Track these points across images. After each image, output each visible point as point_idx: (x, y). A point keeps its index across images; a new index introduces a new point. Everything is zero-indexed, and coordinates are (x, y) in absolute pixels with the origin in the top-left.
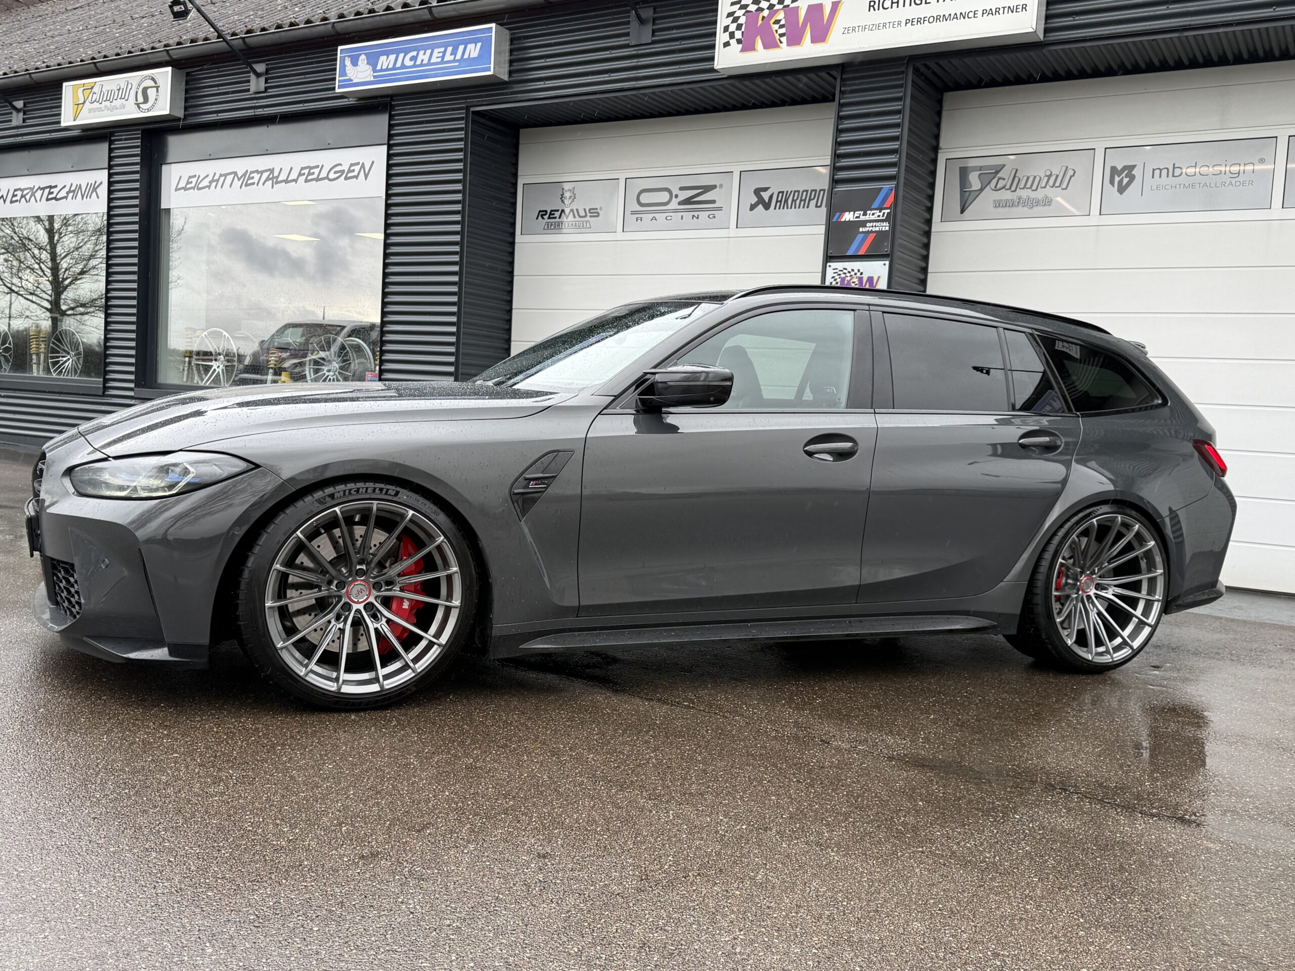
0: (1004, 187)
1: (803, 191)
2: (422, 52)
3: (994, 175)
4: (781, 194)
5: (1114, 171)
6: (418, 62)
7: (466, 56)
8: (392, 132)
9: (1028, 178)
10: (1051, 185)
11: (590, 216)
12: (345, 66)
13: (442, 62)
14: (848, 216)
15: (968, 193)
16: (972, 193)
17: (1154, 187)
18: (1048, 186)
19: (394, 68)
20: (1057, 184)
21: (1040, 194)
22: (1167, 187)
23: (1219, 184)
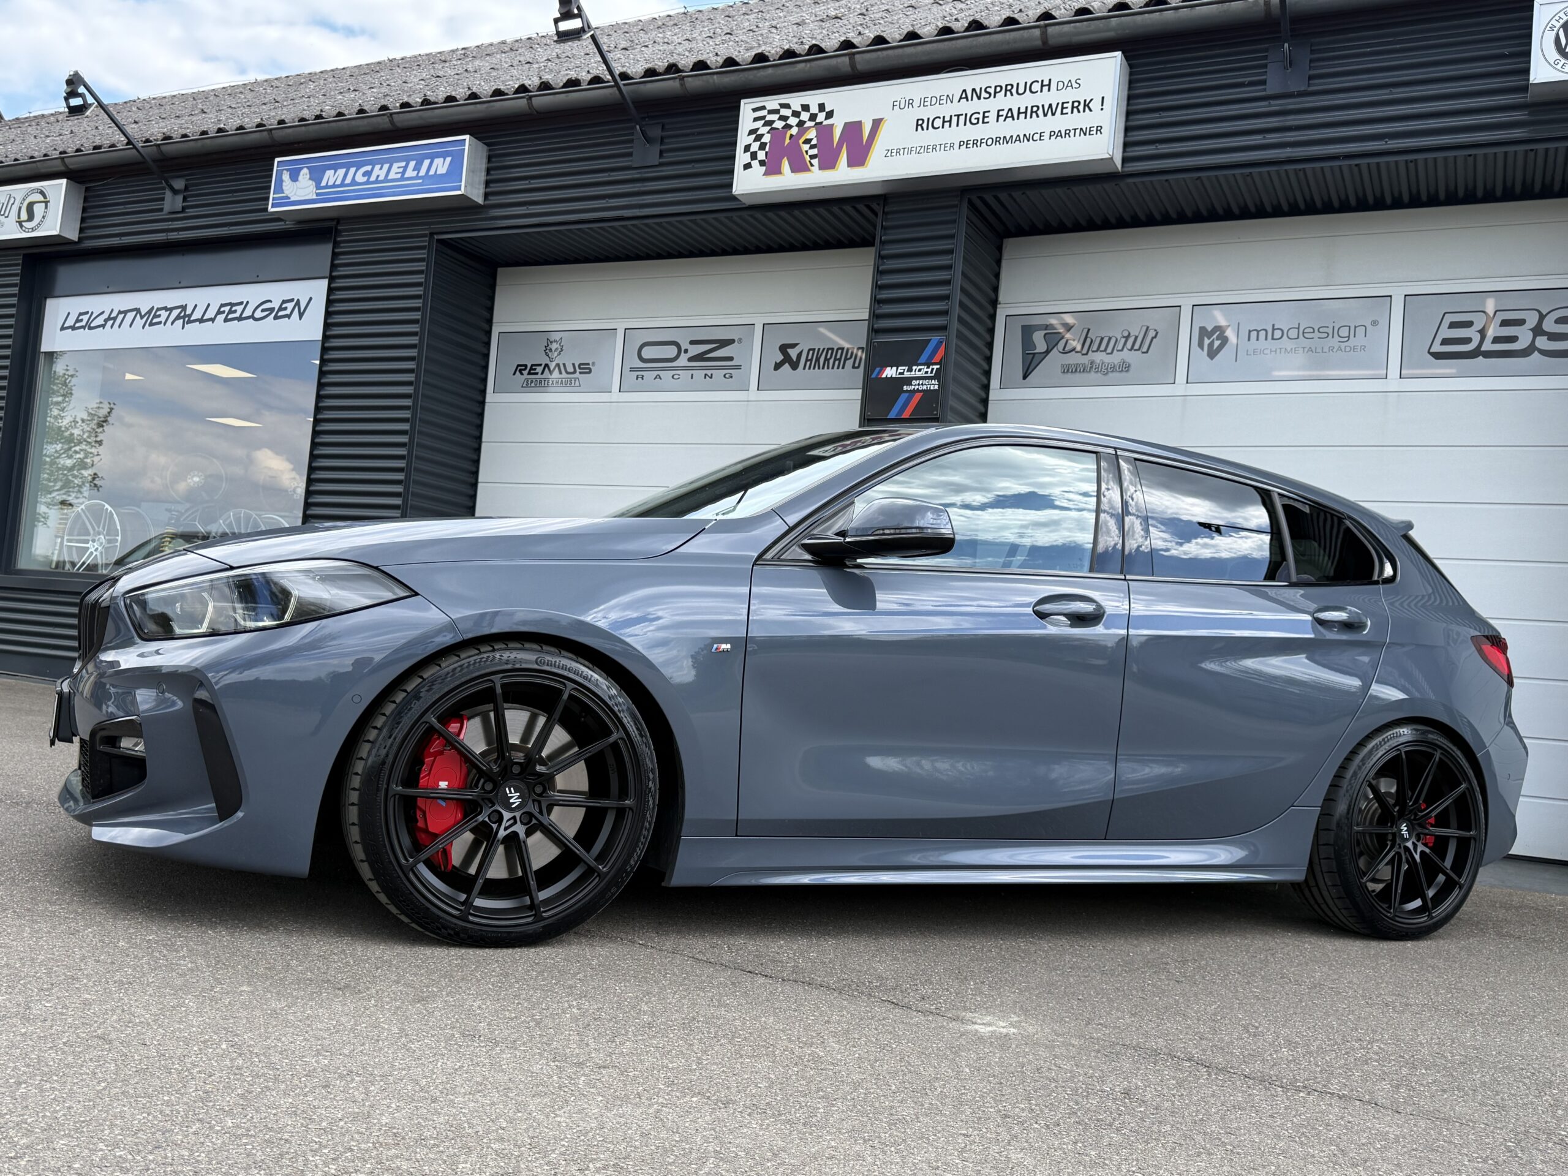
0: (1074, 349)
1: (838, 349)
2: (378, 167)
3: (1062, 335)
4: (811, 352)
5: (1203, 332)
6: (373, 178)
7: (432, 172)
8: (336, 262)
9: (1102, 339)
10: (1129, 348)
11: (580, 373)
12: (282, 181)
13: (402, 178)
14: (890, 372)
15: (1031, 356)
16: (1037, 355)
17: (1251, 352)
18: (1125, 349)
19: (342, 185)
20: (1137, 346)
21: (1116, 358)
22: (1266, 352)
23: (1327, 349)
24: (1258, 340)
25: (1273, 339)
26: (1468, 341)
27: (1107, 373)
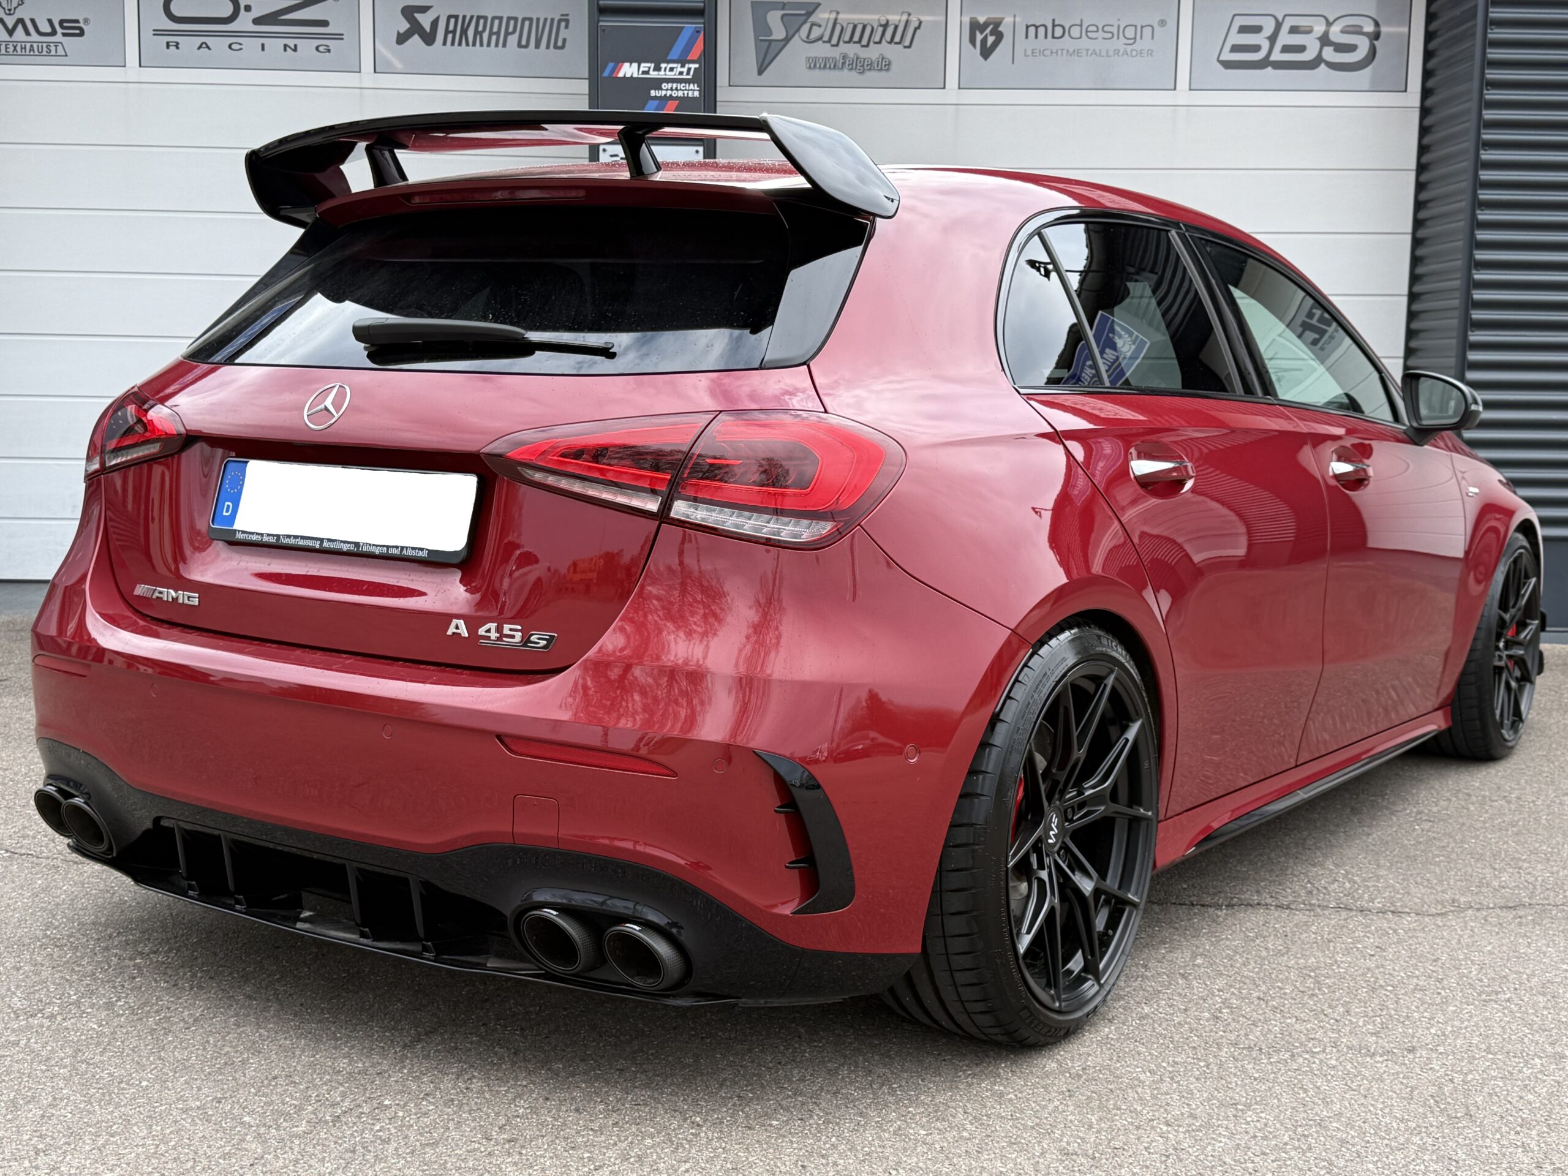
0: (820, 38)
1: (494, 18)
3: (804, 18)
4: (452, 21)
5: (975, 27)
9: (855, 27)
10: (889, 40)
11: (64, 35)
14: (629, 70)
15: (767, 44)
16: (773, 43)
17: (1029, 53)
18: (883, 41)
20: (897, 39)
21: (873, 53)
22: (1046, 53)
23: (1111, 53)
24: (1036, 37)
25: (1053, 37)
26: (1256, 48)
27: (863, 72)
